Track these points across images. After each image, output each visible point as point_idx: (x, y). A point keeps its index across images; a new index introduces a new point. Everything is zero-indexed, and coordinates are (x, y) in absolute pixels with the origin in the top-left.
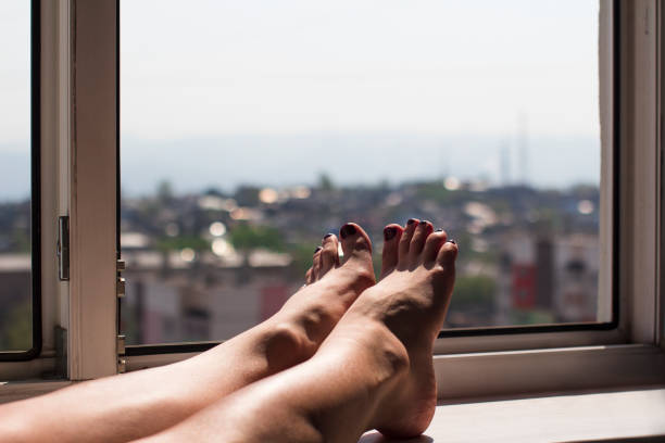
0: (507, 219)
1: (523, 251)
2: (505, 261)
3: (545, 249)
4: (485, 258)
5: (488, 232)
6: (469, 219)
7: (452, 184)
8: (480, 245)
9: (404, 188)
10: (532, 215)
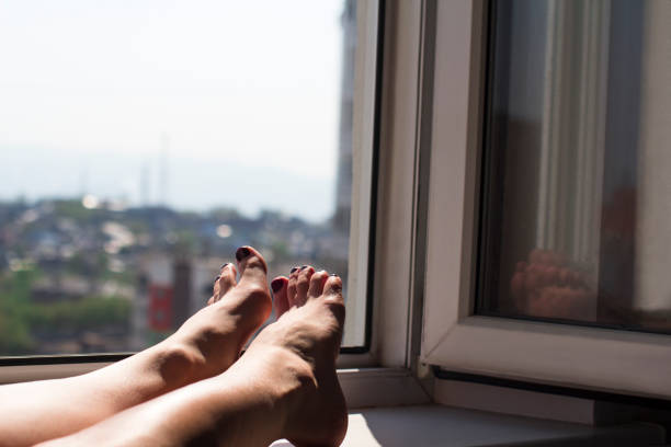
0: (145, 239)
1: (161, 273)
2: (143, 282)
3: (183, 271)
4: (121, 279)
5: (124, 252)
6: (107, 238)
7: (91, 203)
8: (117, 266)
9: (40, 204)
10: (170, 236)
